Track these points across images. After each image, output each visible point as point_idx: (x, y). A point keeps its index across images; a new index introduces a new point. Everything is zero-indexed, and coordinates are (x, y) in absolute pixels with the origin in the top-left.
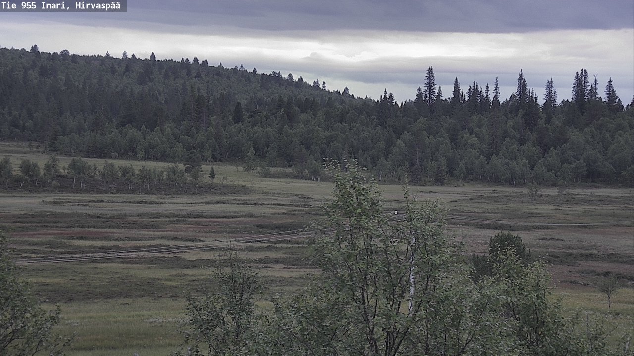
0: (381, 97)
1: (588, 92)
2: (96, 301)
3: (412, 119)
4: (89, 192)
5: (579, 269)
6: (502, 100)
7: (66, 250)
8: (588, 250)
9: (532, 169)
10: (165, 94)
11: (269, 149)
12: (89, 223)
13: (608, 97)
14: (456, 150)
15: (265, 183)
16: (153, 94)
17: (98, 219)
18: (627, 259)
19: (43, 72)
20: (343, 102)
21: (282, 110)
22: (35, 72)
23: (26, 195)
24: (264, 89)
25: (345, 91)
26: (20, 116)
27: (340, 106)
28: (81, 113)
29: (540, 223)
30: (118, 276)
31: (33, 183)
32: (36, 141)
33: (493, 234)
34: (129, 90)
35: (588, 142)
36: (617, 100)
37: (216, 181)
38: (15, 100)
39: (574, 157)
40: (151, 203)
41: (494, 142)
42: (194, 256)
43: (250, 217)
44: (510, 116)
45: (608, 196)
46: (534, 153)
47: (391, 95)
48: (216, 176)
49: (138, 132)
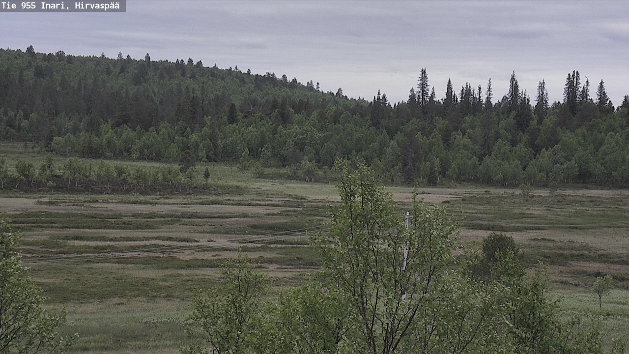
0: (375, 98)
1: (579, 93)
2: (90, 301)
3: (406, 121)
4: (84, 192)
5: (570, 269)
6: (494, 101)
7: (61, 249)
8: (578, 250)
9: (524, 170)
10: (160, 94)
11: (264, 149)
12: (84, 223)
13: (599, 99)
14: (449, 151)
15: (259, 184)
16: (148, 95)
17: (93, 219)
18: (618, 259)
19: (39, 73)
20: (336, 103)
21: (276, 111)
22: (30, 72)
23: (21, 196)
24: (258, 89)
25: (338, 92)
26: (16, 116)
27: (334, 108)
28: (77, 113)
29: (532, 224)
30: (114, 276)
31: (29, 182)
32: (32, 141)
33: (485, 234)
34: (124, 90)
35: (579, 143)
36: (608, 102)
37: (210, 181)
38: (10, 101)
39: (565, 158)
40: (146, 203)
41: (487, 143)
42: (189, 256)
43: (244, 217)
44: (502, 116)
45: (600, 197)
46: (525, 154)
47: (384, 96)
48: (210, 176)
49: (134, 132)
